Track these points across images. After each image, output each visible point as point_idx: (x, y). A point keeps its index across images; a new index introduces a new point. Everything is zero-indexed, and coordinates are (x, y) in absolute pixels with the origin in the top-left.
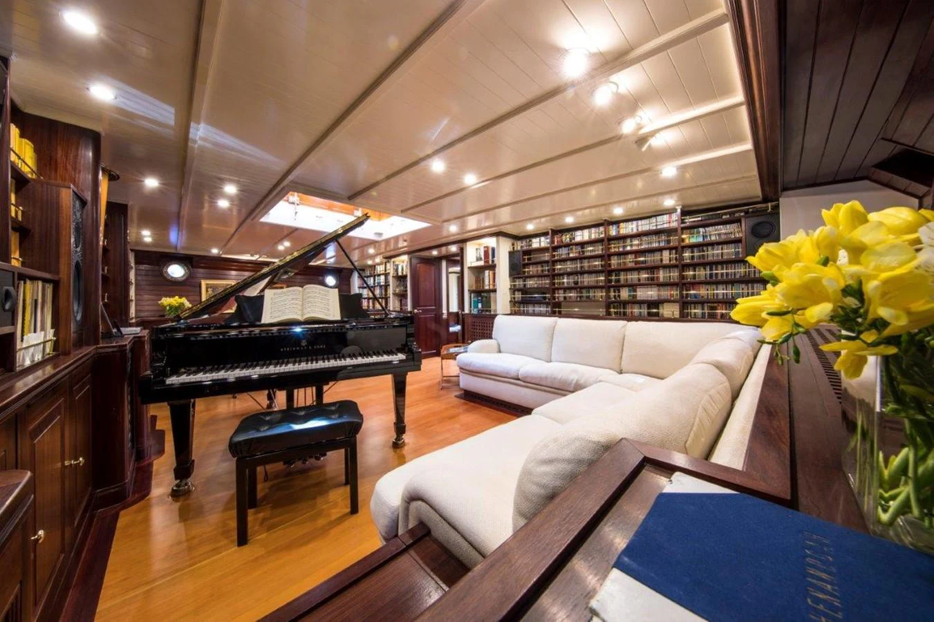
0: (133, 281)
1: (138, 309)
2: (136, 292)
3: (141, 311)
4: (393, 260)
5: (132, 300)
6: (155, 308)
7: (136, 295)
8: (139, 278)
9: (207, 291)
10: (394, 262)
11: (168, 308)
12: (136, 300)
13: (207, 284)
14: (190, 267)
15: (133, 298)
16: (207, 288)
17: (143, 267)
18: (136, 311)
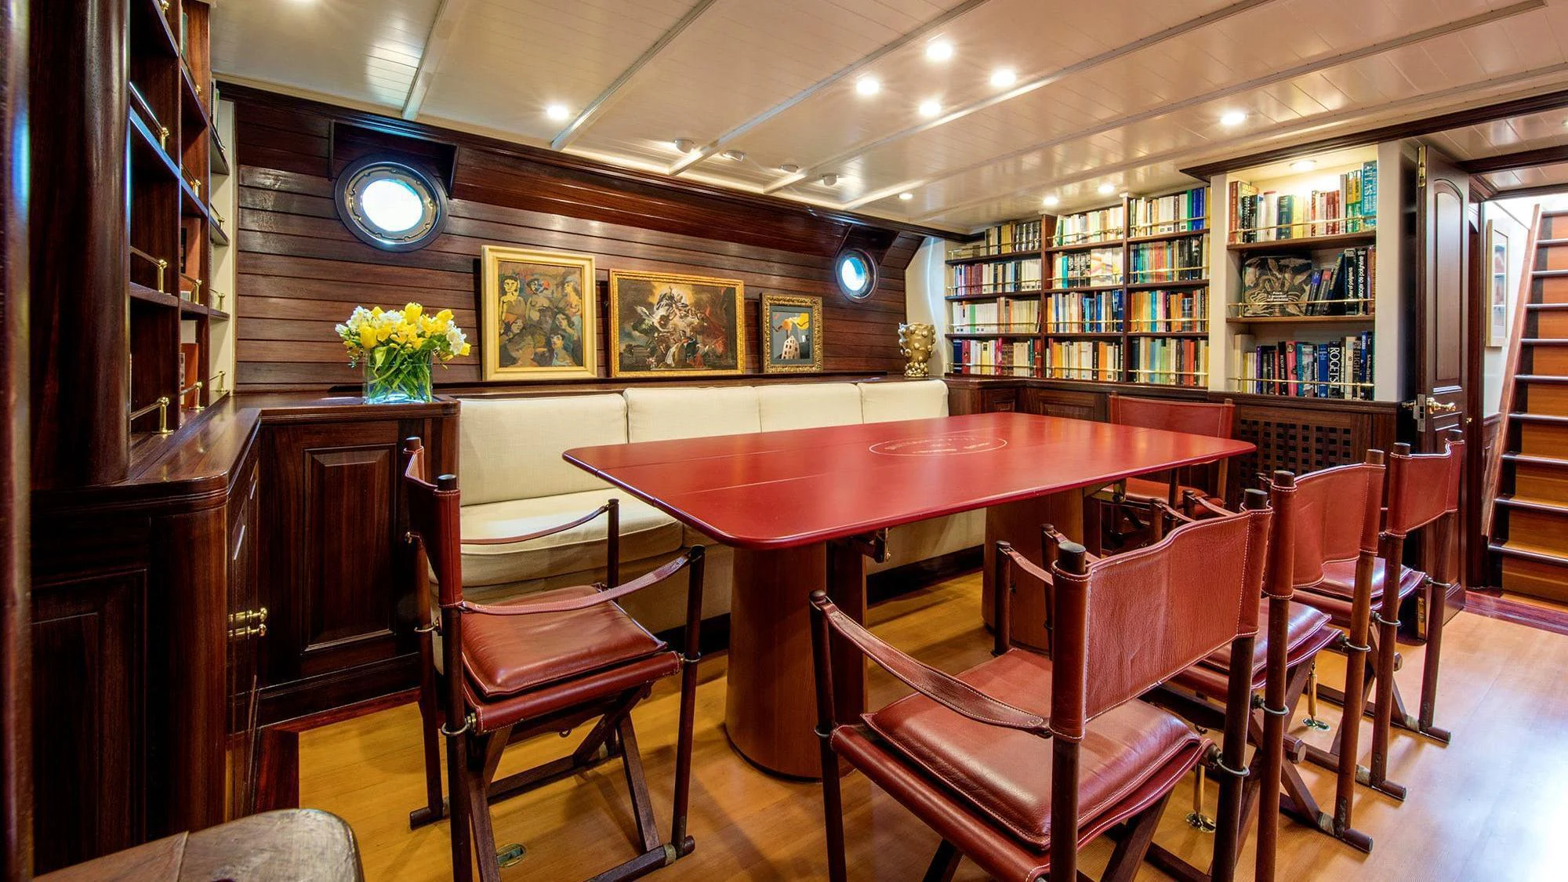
0: (229, 229)
1: (248, 355)
2: (239, 283)
3: (258, 364)
4: (1231, 177)
5: (224, 317)
6: (317, 353)
7: (240, 294)
8: (251, 222)
9: (503, 292)
10: (1234, 186)
11: (380, 357)
12: (240, 318)
13: (503, 263)
14: (442, 194)
15: (229, 307)
16: (502, 280)
17: (266, 177)
18: (241, 364)
